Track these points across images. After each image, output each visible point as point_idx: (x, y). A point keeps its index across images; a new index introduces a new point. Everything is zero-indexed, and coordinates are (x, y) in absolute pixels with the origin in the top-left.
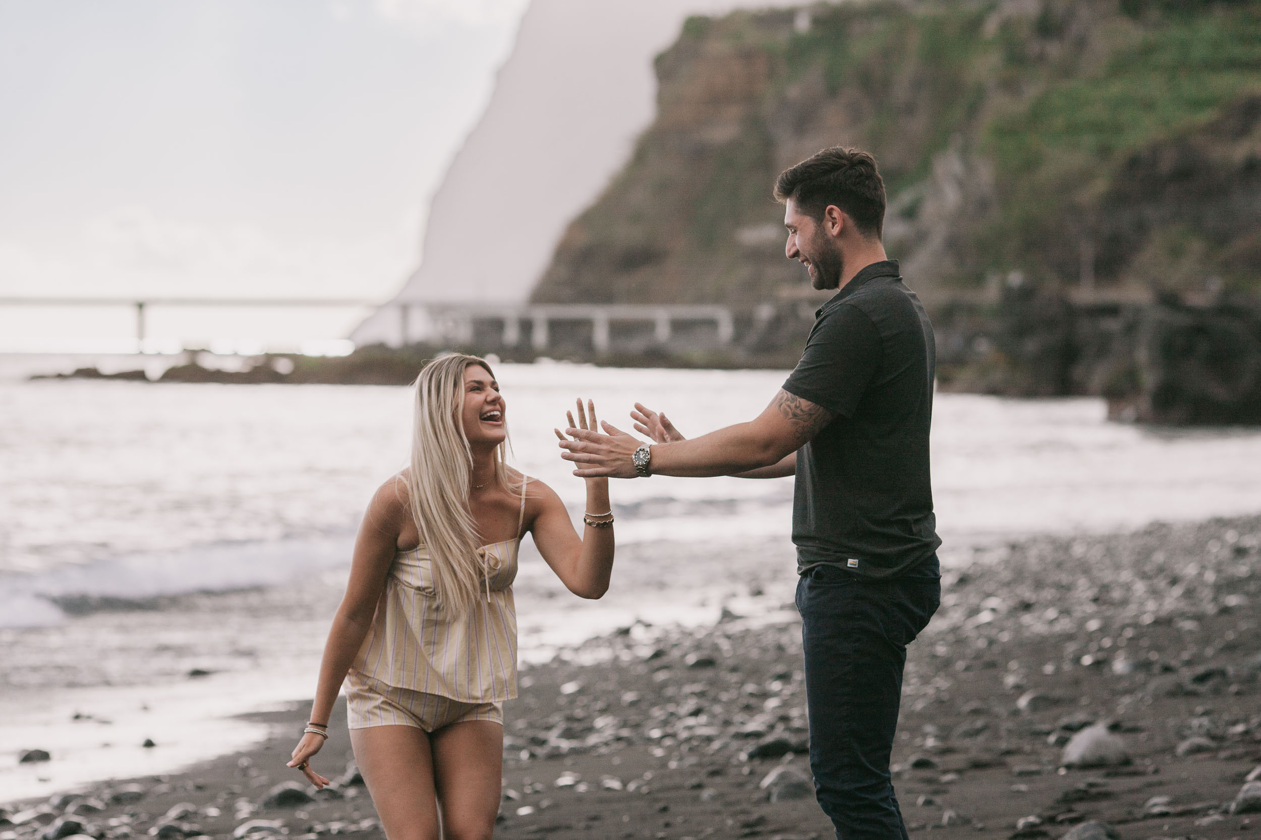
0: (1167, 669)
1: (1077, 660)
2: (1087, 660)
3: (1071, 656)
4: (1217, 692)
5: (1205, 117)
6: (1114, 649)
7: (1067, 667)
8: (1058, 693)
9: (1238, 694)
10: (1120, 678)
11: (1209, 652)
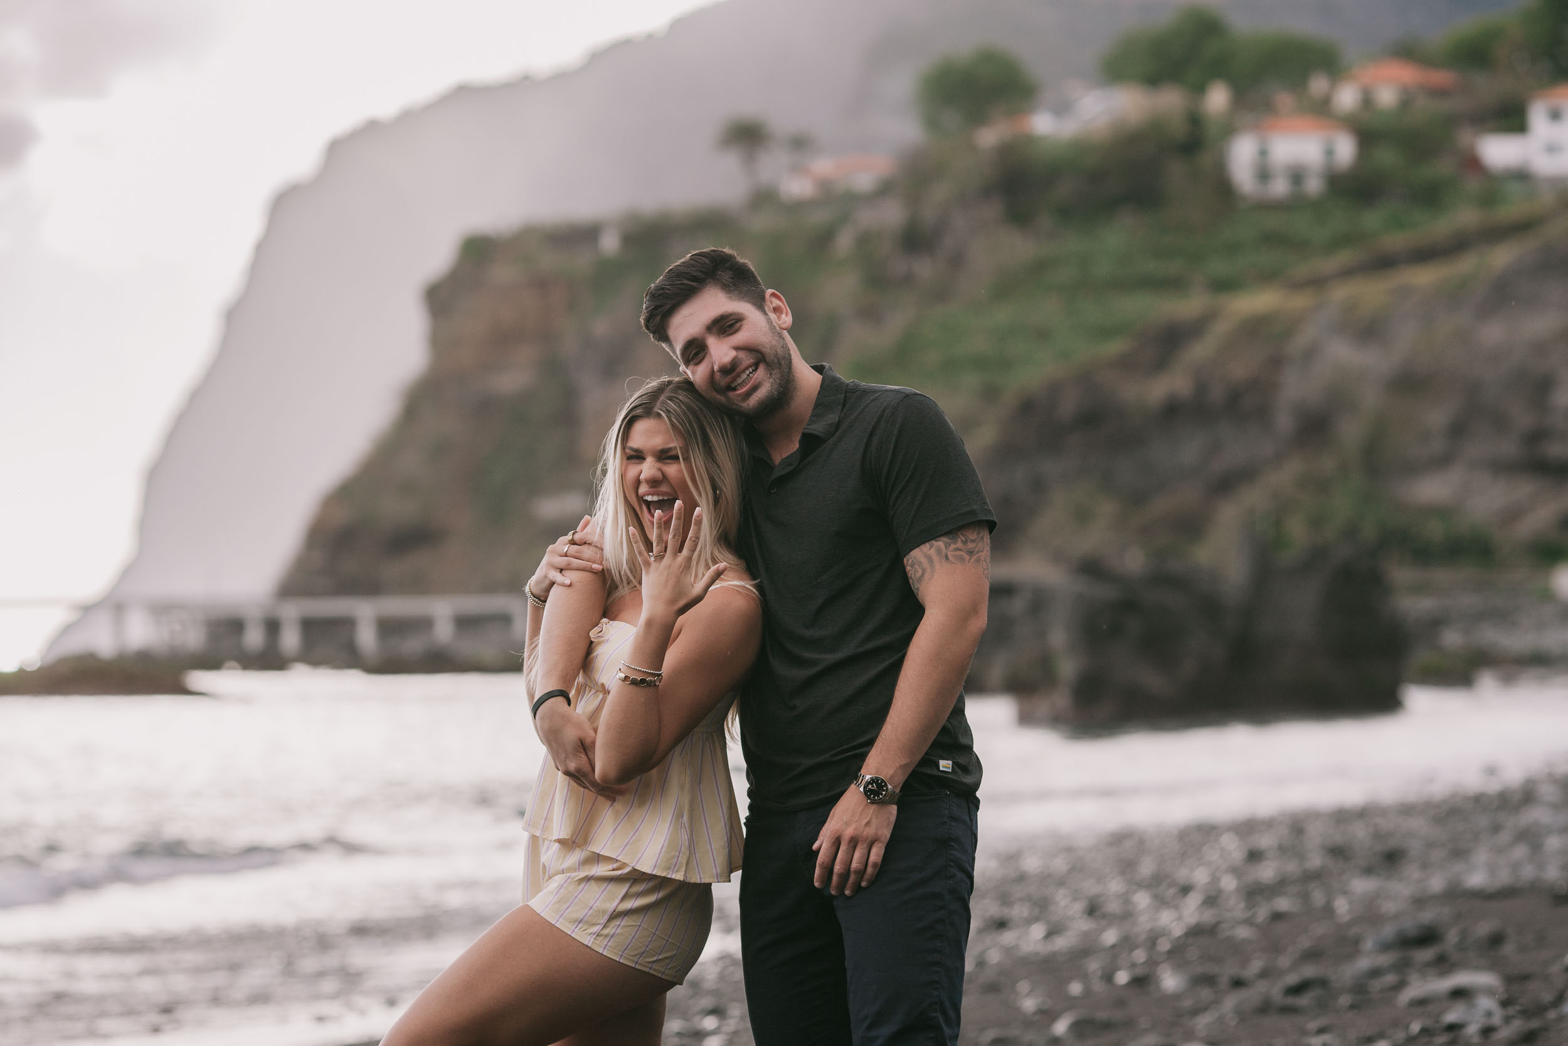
0: (1238, 983)
1: (1108, 977)
2: (1122, 977)
3: (1099, 973)
4: (1323, 1006)
5: (1114, 347)
6: (1152, 963)
7: (1098, 987)
8: (1102, 1015)
9: (1352, 1007)
10: (1177, 997)
11: (1284, 961)
